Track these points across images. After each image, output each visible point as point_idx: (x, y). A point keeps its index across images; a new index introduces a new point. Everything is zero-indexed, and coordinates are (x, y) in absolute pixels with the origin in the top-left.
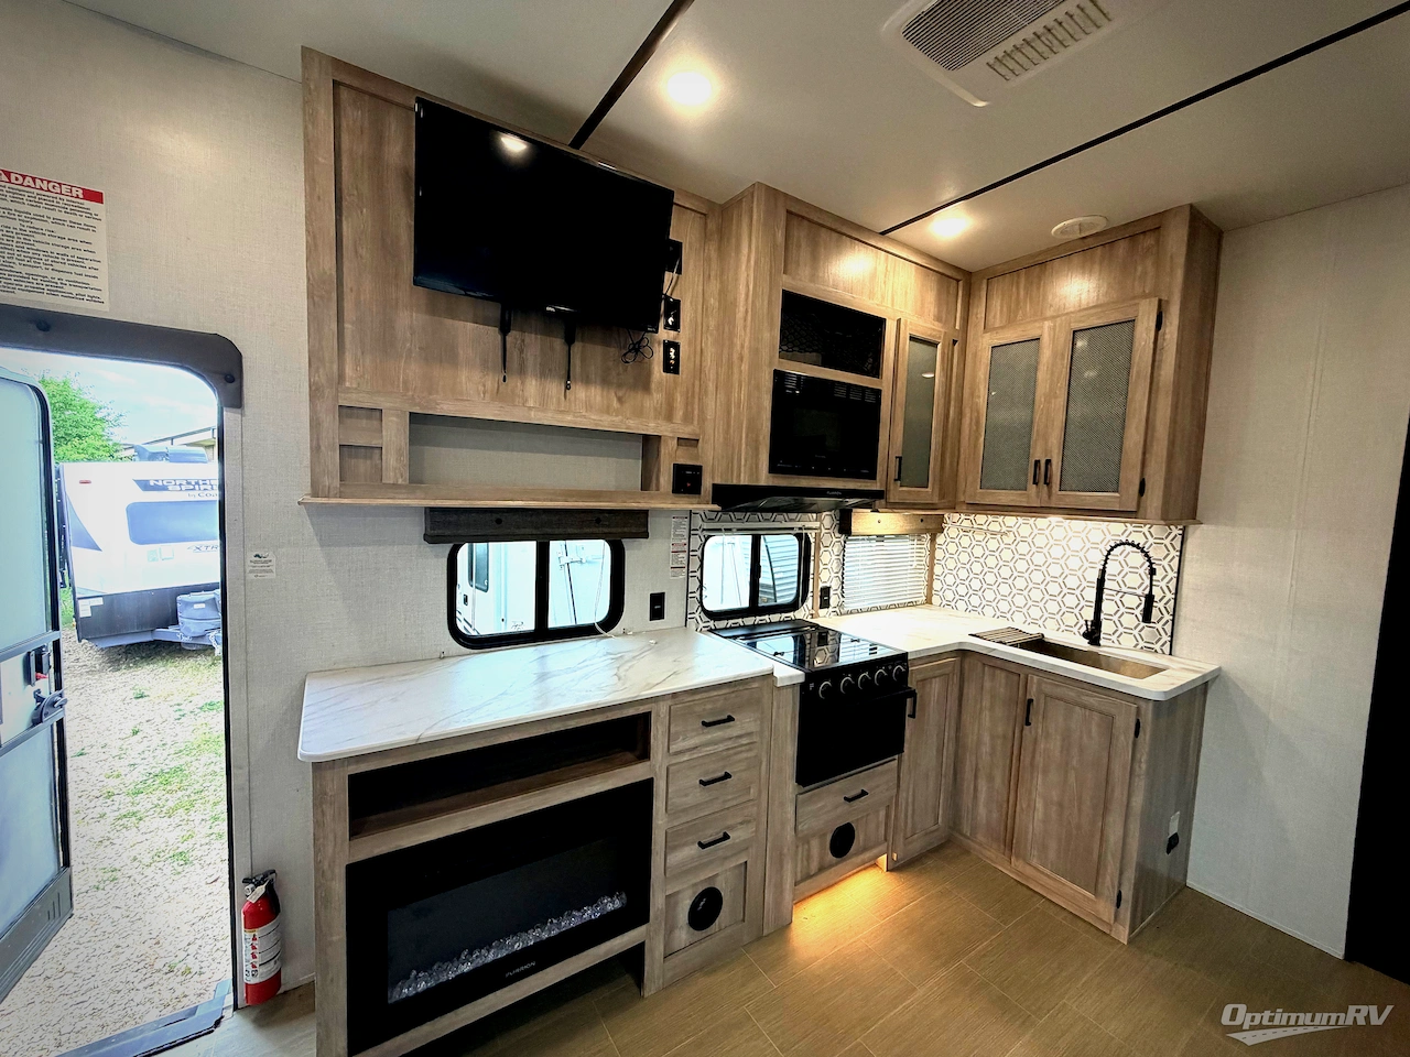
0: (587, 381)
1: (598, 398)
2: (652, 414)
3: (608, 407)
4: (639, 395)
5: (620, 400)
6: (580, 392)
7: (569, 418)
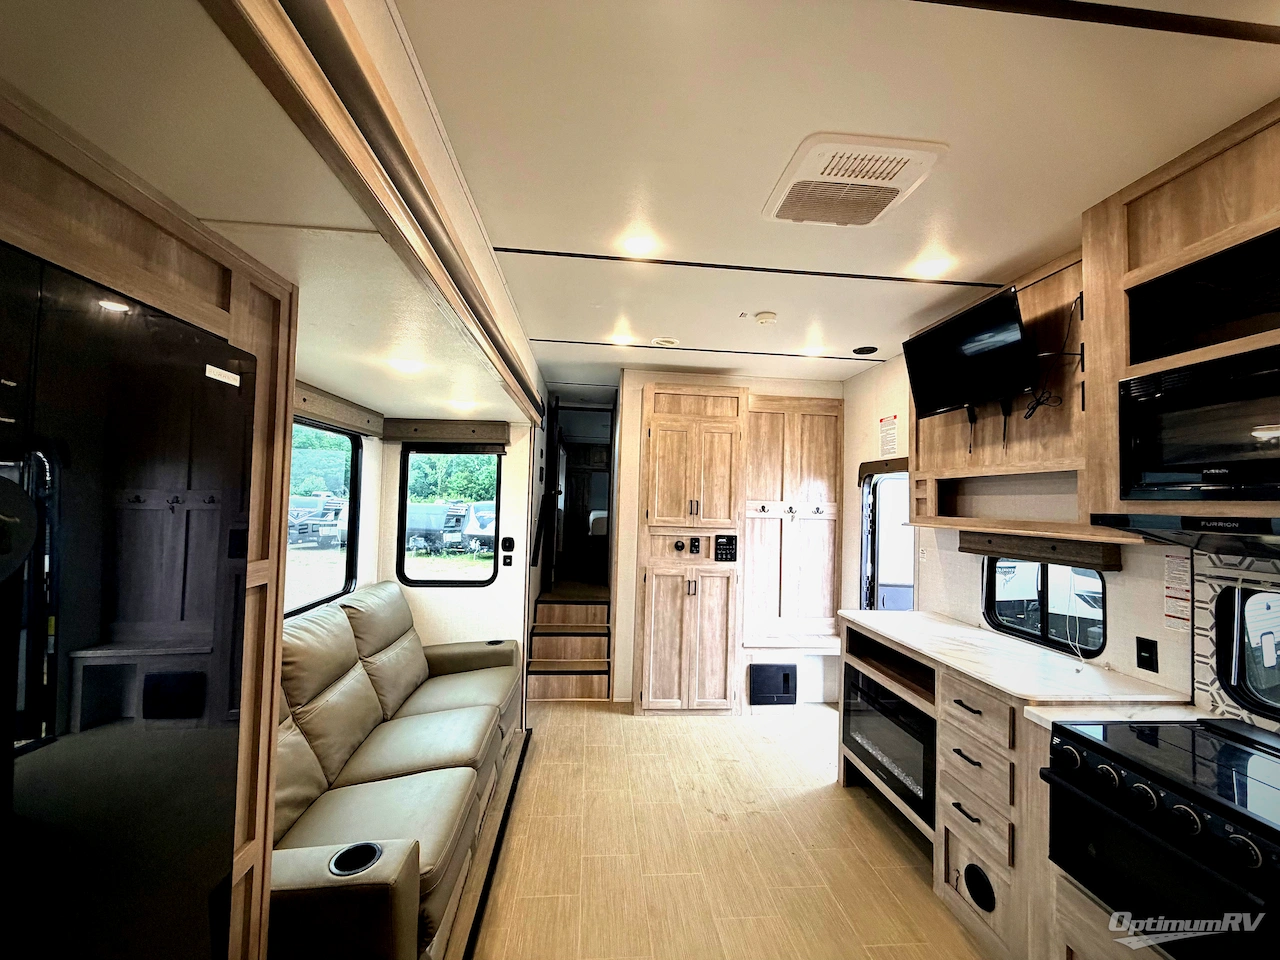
0: (1020, 439)
1: (1028, 449)
2: (1073, 451)
3: (1035, 454)
4: (1060, 439)
5: (1045, 447)
6: (1016, 448)
7: (1003, 468)
